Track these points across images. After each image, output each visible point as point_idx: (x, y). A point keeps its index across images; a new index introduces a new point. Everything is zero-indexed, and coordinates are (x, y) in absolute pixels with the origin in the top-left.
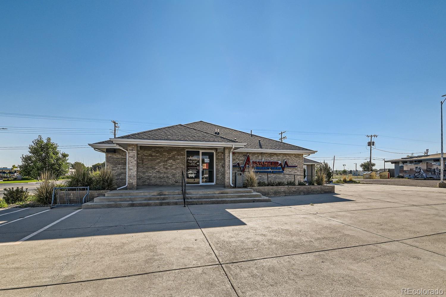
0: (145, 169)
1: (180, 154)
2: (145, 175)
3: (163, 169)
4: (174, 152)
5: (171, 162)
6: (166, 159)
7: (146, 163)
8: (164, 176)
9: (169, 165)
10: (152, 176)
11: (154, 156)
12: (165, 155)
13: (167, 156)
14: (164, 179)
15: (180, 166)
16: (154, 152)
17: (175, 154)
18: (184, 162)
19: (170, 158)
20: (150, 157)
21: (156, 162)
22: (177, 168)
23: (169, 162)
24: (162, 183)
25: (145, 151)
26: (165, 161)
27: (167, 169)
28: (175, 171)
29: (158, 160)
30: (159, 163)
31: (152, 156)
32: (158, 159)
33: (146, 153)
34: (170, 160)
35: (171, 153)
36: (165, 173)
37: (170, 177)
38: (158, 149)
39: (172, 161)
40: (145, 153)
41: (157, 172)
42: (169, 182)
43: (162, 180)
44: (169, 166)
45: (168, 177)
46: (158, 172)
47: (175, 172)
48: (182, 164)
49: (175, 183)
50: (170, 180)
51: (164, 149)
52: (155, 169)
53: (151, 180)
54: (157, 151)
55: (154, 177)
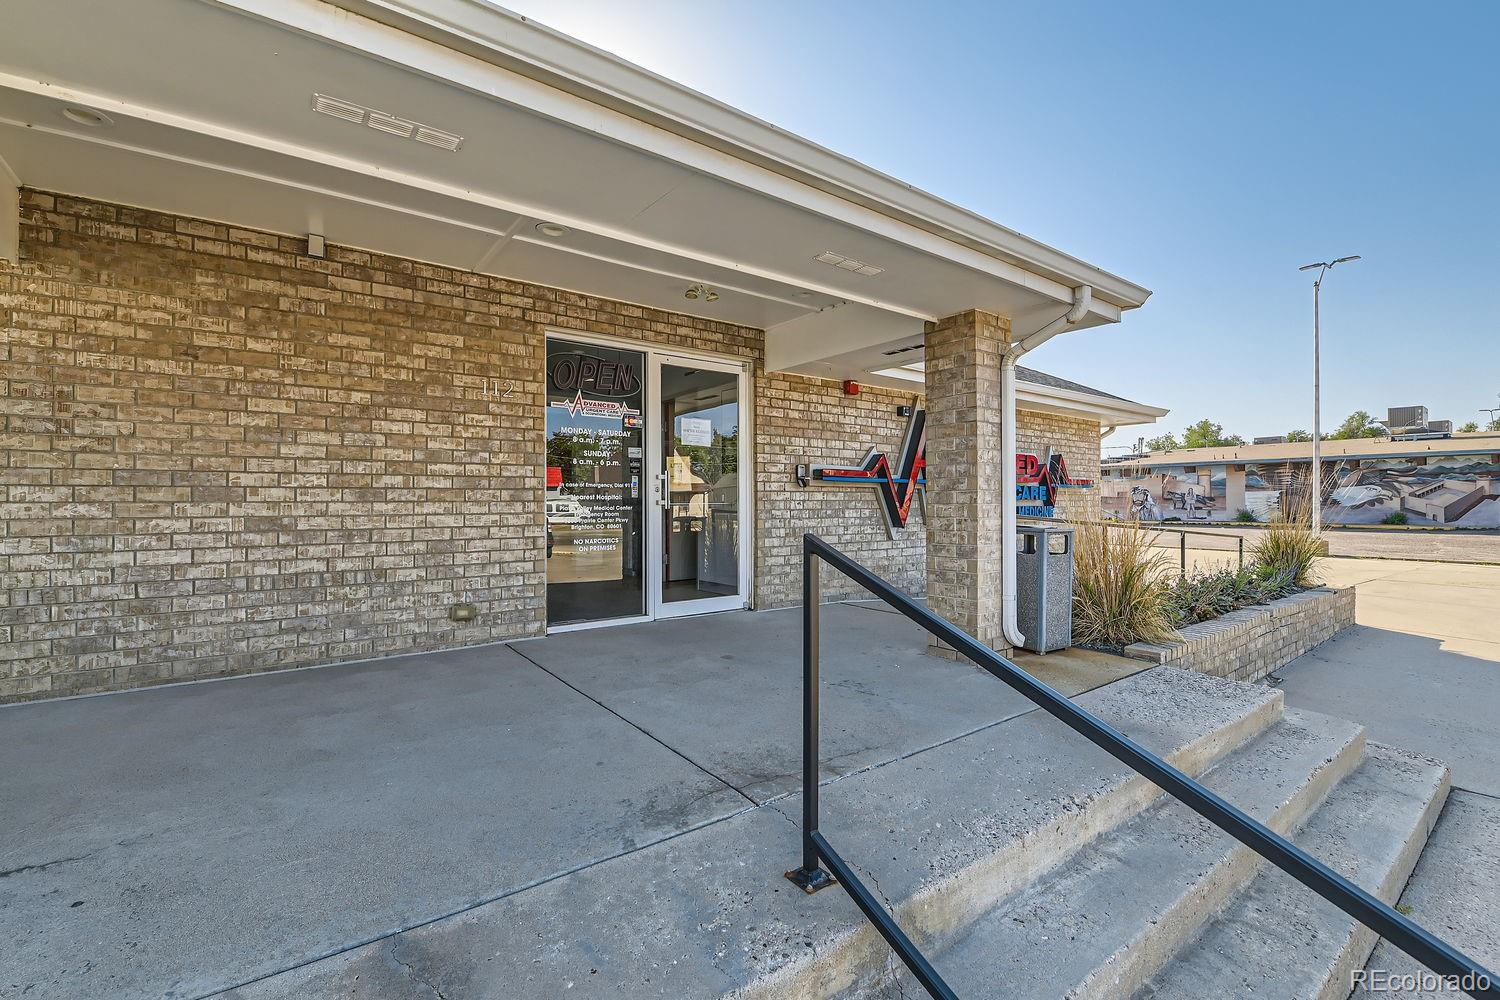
0: (100, 495)
1: (495, 359)
2: (97, 561)
3: (325, 495)
4: (443, 339)
5: (406, 429)
6: (356, 397)
7: (107, 428)
8: (341, 566)
9: (393, 454)
10: (193, 573)
11: (225, 356)
12: (345, 353)
13: (364, 371)
14: (337, 599)
15: (495, 471)
16: (223, 310)
17: (447, 354)
18: (531, 435)
19: (398, 393)
20: (170, 367)
21: (243, 419)
22: (472, 482)
23: (395, 428)
24: (320, 638)
25: (98, 293)
26: (338, 421)
27: (366, 493)
28: (447, 513)
29: (264, 405)
30: (281, 429)
31: (191, 353)
32: (260, 389)
33: (107, 317)
34: (397, 413)
35: (410, 342)
36: (347, 536)
37: (401, 575)
38: (272, 286)
39: (419, 416)
40: (99, 310)
41: (253, 524)
42: (391, 624)
43: (319, 610)
44: (392, 467)
45: (382, 572)
46: (274, 525)
47: (450, 521)
48: (516, 448)
49: (446, 626)
50: (406, 601)
51: (336, 297)
52: (230, 495)
53: (185, 615)
54: (249, 299)
55: (220, 584)
